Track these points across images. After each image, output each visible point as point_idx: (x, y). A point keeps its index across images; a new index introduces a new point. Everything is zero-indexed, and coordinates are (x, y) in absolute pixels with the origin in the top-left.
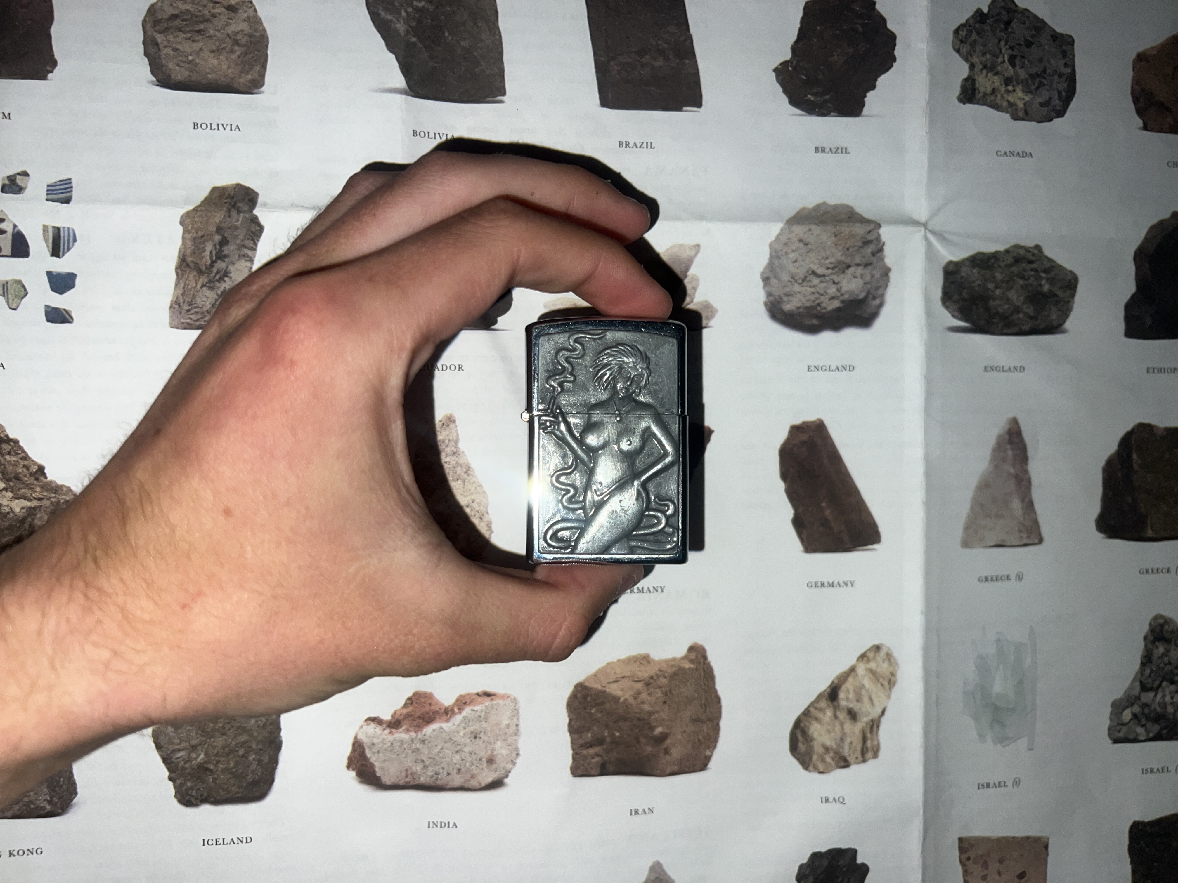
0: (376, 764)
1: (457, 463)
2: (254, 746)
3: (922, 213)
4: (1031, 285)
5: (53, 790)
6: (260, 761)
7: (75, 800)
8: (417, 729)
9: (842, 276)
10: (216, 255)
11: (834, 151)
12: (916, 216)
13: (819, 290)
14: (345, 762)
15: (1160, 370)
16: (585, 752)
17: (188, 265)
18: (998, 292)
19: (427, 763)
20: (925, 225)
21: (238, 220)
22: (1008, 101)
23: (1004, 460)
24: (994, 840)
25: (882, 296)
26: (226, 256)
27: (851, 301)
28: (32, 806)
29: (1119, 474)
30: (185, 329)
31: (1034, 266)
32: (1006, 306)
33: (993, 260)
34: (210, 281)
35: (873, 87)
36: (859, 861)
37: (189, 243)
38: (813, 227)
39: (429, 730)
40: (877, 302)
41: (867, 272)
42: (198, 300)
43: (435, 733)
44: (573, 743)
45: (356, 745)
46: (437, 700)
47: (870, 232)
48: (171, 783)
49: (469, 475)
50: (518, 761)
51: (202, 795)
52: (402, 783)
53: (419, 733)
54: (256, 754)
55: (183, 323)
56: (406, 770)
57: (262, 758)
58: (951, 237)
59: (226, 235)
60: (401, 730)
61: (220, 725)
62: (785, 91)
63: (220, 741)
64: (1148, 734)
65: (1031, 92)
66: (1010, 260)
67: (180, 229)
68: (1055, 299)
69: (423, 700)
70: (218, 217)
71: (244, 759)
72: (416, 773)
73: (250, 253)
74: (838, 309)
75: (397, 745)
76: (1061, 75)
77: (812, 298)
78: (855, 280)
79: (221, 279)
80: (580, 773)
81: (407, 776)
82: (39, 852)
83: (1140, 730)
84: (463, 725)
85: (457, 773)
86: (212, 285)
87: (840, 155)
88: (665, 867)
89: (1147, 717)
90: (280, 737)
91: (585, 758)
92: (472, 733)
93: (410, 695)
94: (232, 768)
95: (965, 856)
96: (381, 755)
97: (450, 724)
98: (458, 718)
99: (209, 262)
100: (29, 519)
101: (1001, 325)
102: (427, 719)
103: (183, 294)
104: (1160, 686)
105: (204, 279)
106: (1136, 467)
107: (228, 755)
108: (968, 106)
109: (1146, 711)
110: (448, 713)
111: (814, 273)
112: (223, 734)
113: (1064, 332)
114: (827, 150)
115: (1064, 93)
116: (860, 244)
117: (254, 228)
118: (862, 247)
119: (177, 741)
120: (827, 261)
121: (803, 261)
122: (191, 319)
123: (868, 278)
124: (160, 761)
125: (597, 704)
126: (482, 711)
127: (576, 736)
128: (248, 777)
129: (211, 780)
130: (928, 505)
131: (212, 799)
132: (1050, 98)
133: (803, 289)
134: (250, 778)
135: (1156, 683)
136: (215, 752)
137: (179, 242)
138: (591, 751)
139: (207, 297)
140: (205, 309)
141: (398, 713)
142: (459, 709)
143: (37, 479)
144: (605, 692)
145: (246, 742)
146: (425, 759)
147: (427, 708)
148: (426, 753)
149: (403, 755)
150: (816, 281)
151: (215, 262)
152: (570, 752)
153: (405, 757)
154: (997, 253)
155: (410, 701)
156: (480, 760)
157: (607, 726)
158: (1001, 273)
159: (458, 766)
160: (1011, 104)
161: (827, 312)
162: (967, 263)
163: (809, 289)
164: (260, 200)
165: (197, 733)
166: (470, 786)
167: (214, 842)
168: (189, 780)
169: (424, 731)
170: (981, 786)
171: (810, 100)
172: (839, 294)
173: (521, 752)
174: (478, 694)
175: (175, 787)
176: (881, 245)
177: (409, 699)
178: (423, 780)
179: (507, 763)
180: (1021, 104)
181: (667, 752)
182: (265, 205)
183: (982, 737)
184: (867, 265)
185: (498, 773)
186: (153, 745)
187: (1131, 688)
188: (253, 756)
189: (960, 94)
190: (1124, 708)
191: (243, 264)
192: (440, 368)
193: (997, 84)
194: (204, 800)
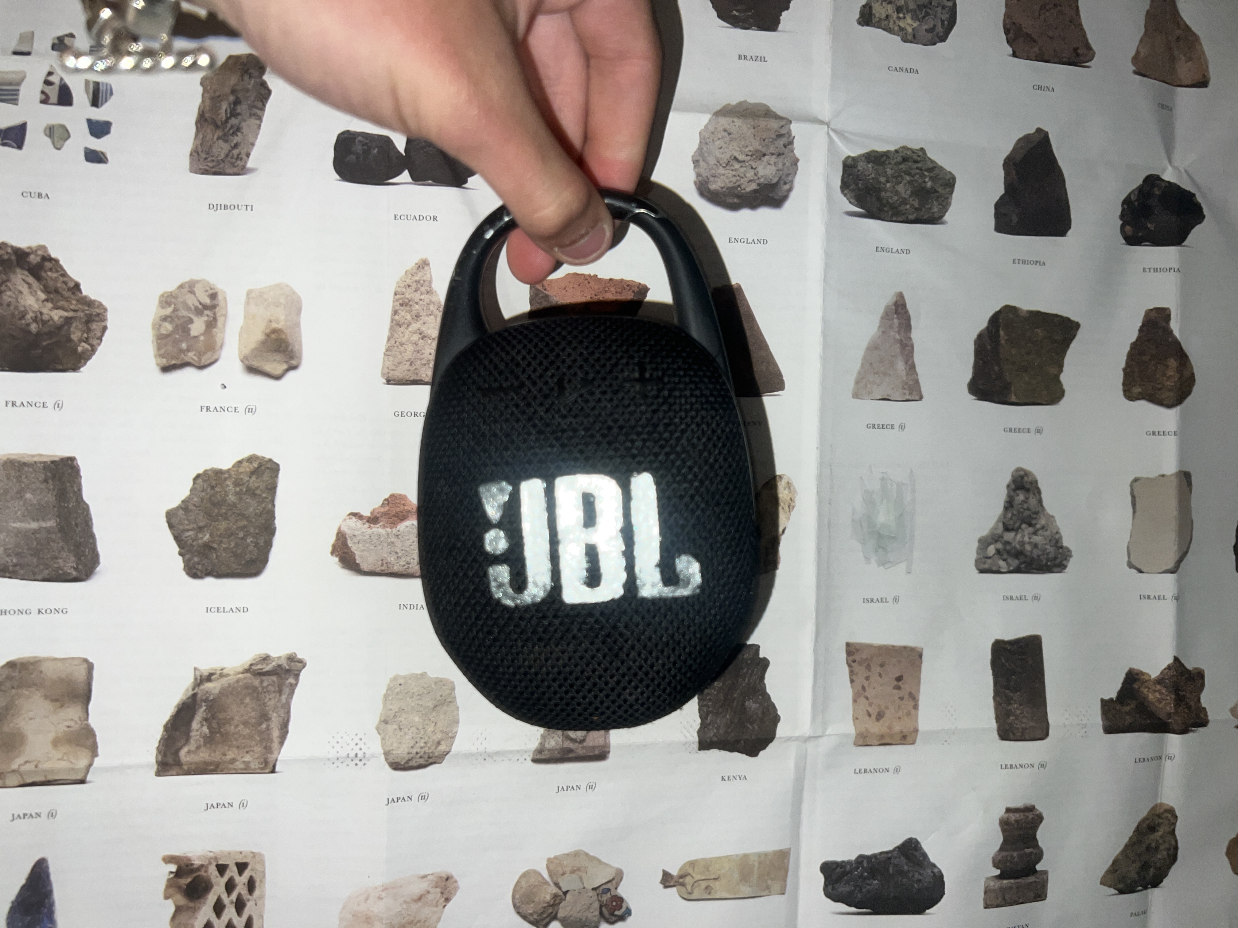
0: (356, 552)
1: (430, 300)
2: (252, 530)
3: (825, 113)
4: (916, 181)
5: (80, 559)
6: (256, 544)
7: (98, 569)
8: (393, 525)
9: (759, 162)
10: (230, 113)
11: (754, 59)
12: (821, 118)
13: (739, 173)
14: (330, 549)
15: (1024, 262)
17: (206, 120)
18: (888, 185)
19: (400, 555)
20: (828, 124)
21: (250, 84)
22: (899, 26)
23: (891, 327)
24: (876, 647)
25: (792, 182)
26: (238, 114)
27: (766, 184)
28: (60, 572)
29: (989, 347)
30: (203, 174)
31: (919, 165)
32: (895, 198)
33: (885, 158)
34: (225, 135)
35: (787, 8)
36: (762, 655)
37: (208, 102)
38: (736, 120)
39: (402, 527)
40: (787, 187)
41: (780, 160)
42: (214, 150)
43: (408, 529)
45: (340, 535)
46: (409, 502)
47: (782, 126)
48: (181, 558)
51: (206, 570)
52: (378, 570)
53: (394, 529)
54: (253, 537)
55: (200, 169)
56: (382, 560)
57: (259, 541)
58: (851, 137)
59: (238, 96)
60: (378, 525)
61: (224, 511)
62: (714, 7)
63: (223, 525)
64: (1009, 568)
65: (919, 20)
66: (899, 159)
67: (200, 89)
68: (937, 194)
69: (398, 501)
70: (233, 80)
71: (243, 541)
72: (390, 563)
73: (259, 112)
74: (755, 191)
75: (374, 538)
76: (944, 7)
77: (734, 180)
78: (769, 167)
79: (234, 134)
81: (382, 565)
82: (64, 611)
83: (1002, 563)
86: (227, 138)
87: (759, 62)
89: (1009, 552)
90: (275, 524)
93: (387, 496)
94: (233, 548)
95: (851, 659)
96: (361, 545)
99: (224, 118)
100: (66, 327)
101: (890, 213)
102: (401, 517)
103: (201, 145)
104: (1019, 528)
105: (219, 133)
106: (1002, 342)
107: (229, 536)
108: (865, 27)
109: (1008, 547)
111: (735, 158)
112: (226, 519)
113: (943, 223)
114: (748, 58)
115: (946, 23)
116: (774, 136)
117: (263, 91)
118: (776, 140)
119: (186, 522)
120: (747, 149)
121: (727, 148)
122: (207, 165)
123: (780, 166)
124: (171, 538)
128: (247, 557)
129: (215, 557)
131: (215, 574)
132: (935, 26)
133: (726, 172)
134: (248, 557)
135: (1017, 525)
136: (219, 533)
137: (199, 100)
139: (222, 148)
140: (220, 158)
141: (377, 511)
143: (73, 293)
145: (245, 526)
146: (398, 551)
147: (402, 507)
148: (400, 545)
149: (380, 547)
150: (737, 166)
151: (230, 118)
153: (381, 549)
154: (888, 151)
155: (387, 502)
158: (892, 169)
160: (901, 29)
161: (747, 193)
162: (863, 158)
163: (731, 172)
165: (203, 517)
167: (216, 610)
168: (196, 556)
169: (398, 527)
170: (865, 600)
171: (735, 15)
172: (756, 178)
175: (184, 561)
176: (791, 138)
177: (386, 500)
178: (396, 569)
180: (910, 30)
183: (867, 559)
184: (779, 155)
186: (166, 525)
187: (995, 528)
188: (251, 539)
189: (859, 18)
190: (989, 544)
191: (253, 121)
192: (418, 218)
193: (890, 11)
194: (209, 574)
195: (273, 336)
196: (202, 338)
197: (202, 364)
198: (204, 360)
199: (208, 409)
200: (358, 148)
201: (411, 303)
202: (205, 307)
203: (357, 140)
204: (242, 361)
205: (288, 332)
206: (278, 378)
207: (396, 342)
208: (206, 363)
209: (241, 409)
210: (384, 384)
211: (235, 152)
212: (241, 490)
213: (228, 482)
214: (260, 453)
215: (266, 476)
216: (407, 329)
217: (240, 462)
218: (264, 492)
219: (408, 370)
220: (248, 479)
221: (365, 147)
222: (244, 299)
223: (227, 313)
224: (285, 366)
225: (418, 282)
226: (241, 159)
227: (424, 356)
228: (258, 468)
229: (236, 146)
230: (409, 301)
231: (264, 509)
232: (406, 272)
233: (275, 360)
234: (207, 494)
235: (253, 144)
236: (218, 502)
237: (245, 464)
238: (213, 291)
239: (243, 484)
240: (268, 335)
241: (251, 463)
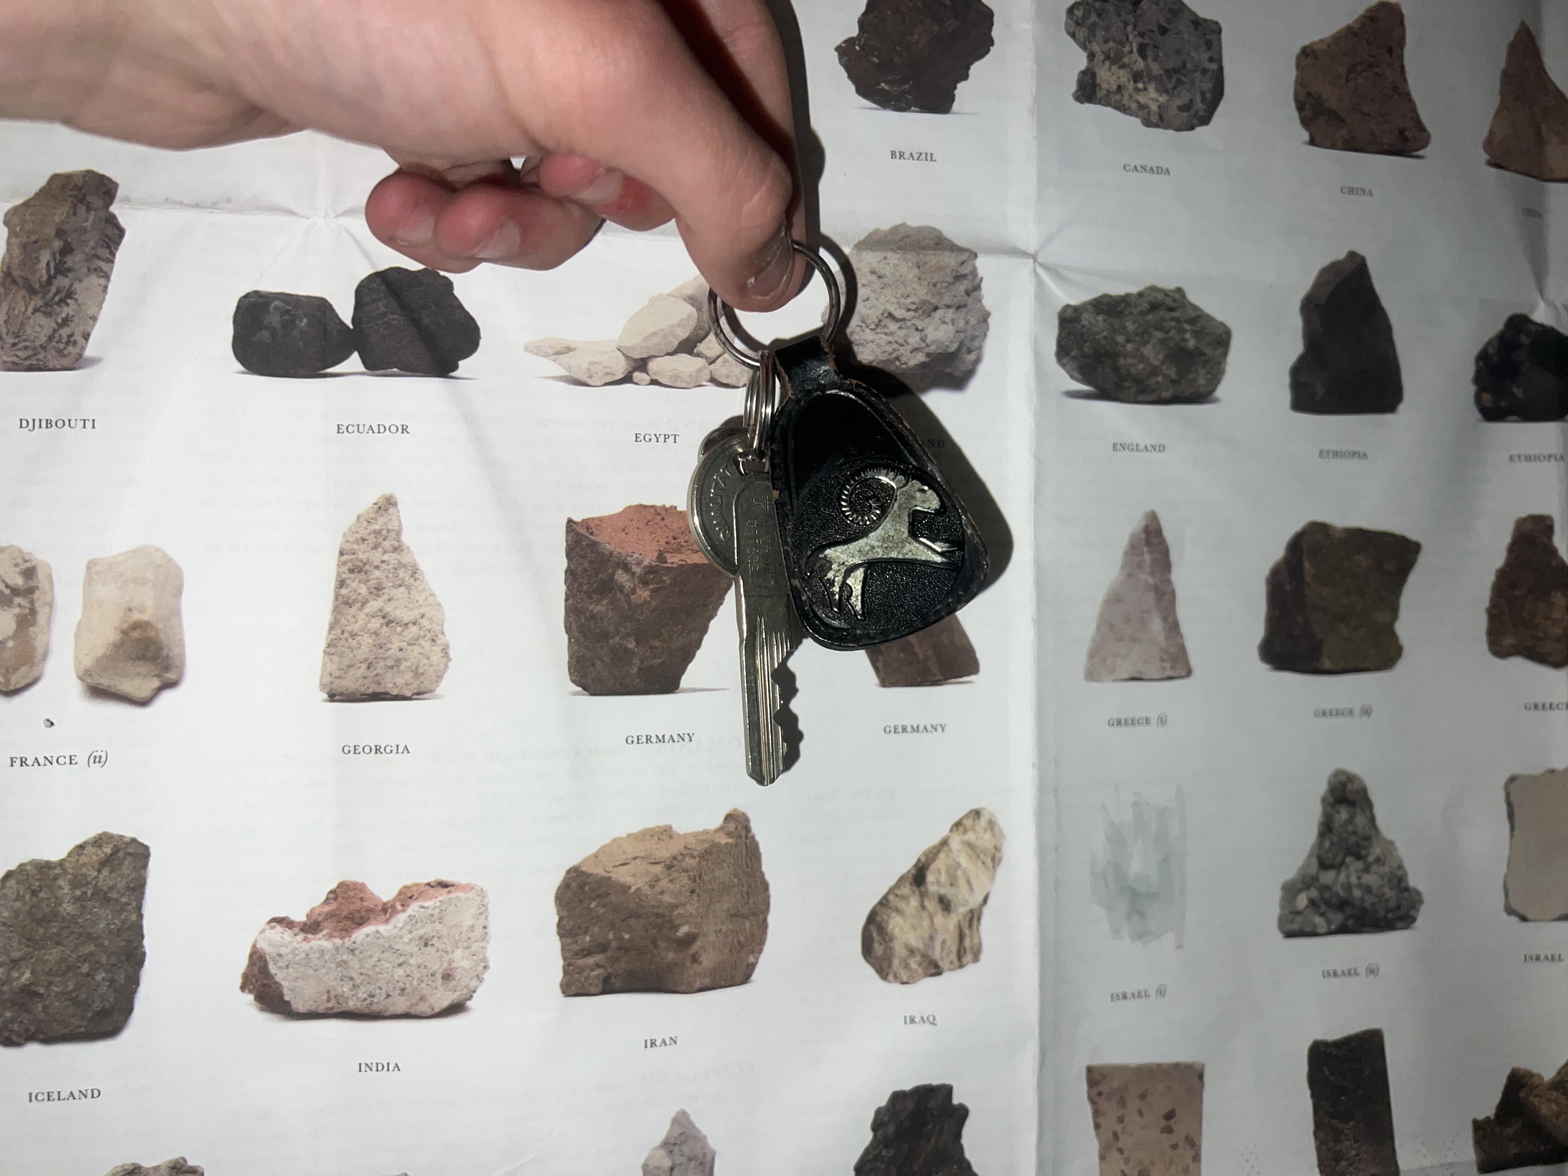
0: (283, 983)
1: (400, 562)
2: (104, 959)
3: (1030, 240)
4: (1171, 338)
6: (112, 981)
8: (344, 933)
9: (927, 320)
10: (55, 268)
11: (916, 157)
12: (1023, 246)
13: (896, 338)
14: (239, 981)
15: (1336, 454)
16: (581, 962)
17: (14, 281)
18: (1129, 347)
19: (358, 981)
20: (1034, 257)
21: (88, 219)
22: (1138, 102)
23: (1140, 566)
24: (1133, 1068)
25: (980, 348)
26: (69, 270)
27: (940, 354)
29: (1288, 588)
30: (9, 370)
31: (1175, 314)
32: (1141, 366)
33: (1123, 306)
34: (47, 305)
35: (965, 77)
36: (956, 1101)
37: (16, 252)
38: (890, 255)
39: (360, 934)
40: (972, 357)
41: (961, 316)
42: (29, 331)
43: (369, 939)
44: (564, 949)
45: (255, 957)
46: (372, 894)
47: (963, 263)
49: (415, 580)
50: (486, 976)
51: (27, 1030)
52: (321, 1009)
53: (347, 940)
54: (106, 971)
55: (5, 362)
56: (328, 992)
57: (116, 977)
58: (1069, 275)
59: (69, 239)
60: (320, 935)
61: (54, 930)
62: (850, 77)
63: (53, 954)
64: (1329, 926)
65: (1167, 92)
66: (1145, 306)
68: (1202, 358)
69: (351, 894)
70: (59, 214)
71: (89, 979)
72: (342, 996)
74: (923, 365)
75: (314, 956)
76: (1205, 72)
77: (889, 349)
78: (944, 326)
79: (63, 302)
80: (574, 991)
81: (329, 1000)
83: (1319, 921)
84: (409, 927)
85: (400, 995)
86: (49, 309)
87: (924, 162)
88: (693, 1118)
89: (1328, 903)
90: (143, 947)
91: (582, 970)
92: (421, 938)
93: (333, 886)
94: (71, 992)
95: (1095, 1090)
96: (291, 970)
97: (389, 927)
98: (402, 917)
99: (45, 277)
101: (1134, 390)
102: (358, 919)
103: (7, 322)
104: (1342, 863)
105: (37, 302)
106: (1308, 578)
107: (65, 973)
108: (1088, 106)
109: (1327, 895)
110: (387, 910)
111: (890, 315)
112: (58, 943)
113: (1215, 401)
114: (907, 155)
115: (1208, 95)
116: (950, 279)
117: (110, 231)
118: (953, 284)
120: (908, 301)
121: (877, 299)
122: (17, 356)
123: (961, 324)
125: (598, 896)
126: (435, 907)
127: (569, 940)
128: (95, 1005)
129: (40, 1009)
130: (1040, 622)
131: (42, 1036)
132: (1191, 101)
133: (877, 337)
134: (97, 1005)
135: (1339, 859)
136: (47, 969)
138: (590, 960)
139: (41, 327)
140: (38, 343)
141: (317, 912)
142: (403, 905)
144: (610, 878)
145: (92, 954)
146: (354, 975)
147: (358, 904)
148: (357, 966)
149: (324, 971)
150: (893, 326)
151: (55, 277)
152: (560, 963)
153: (327, 974)
154: (1128, 295)
155: (334, 895)
156: (433, 975)
157: (612, 926)
158: (1134, 323)
159: (401, 985)
160: (1141, 107)
161: (908, 369)
162: (1089, 307)
163: (884, 337)
164: (120, 194)
165: (19, 943)
166: (418, 1012)
167: (45, 1097)
168: (8, 1009)
169: (354, 936)
170: (1115, 997)
171: (883, 89)
172: (923, 345)
173: (491, 964)
174: (429, 884)
176: (978, 280)
177: (333, 891)
178: (352, 1005)
179: (471, 979)
180: (1154, 107)
181: (695, 959)
182: (127, 200)
183: (1116, 932)
184: (959, 308)
185: (458, 993)
187: (1306, 865)
188: (103, 975)
189: (1077, 91)
190: (1300, 891)
191: (94, 280)
192: (376, 429)
193: (1124, 80)
194: (30, 1037)
195: (135, 634)
196: (11, 644)
197: (12, 688)
198: (17, 680)
199: (23, 762)
200: (274, 319)
201: (367, 567)
202: (16, 592)
203: (272, 306)
204: (81, 679)
205: (161, 626)
206: (144, 703)
207: (343, 632)
208: (18, 686)
209: (81, 759)
210: (326, 701)
211: (64, 332)
212: (84, 893)
213: (61, 882)
214: (116, 829)
215: (127, 868)
216: (361, 609)
217: (81, 847)
218: (122, 895)
219: (365, 678)
220: (96, 873)
221: (286, 317)
222: (81, 575)
223: (53, 600)
224: (156, 683)
225: (378, 533)
226: (75, 343)
227: (390, 652)
228: (112, 855)
229: (66, 321)
230: (365, 564)
231: (124, 922)
232: (358, 517)
233: (139, 674)
234: (25, 904)
235: (94, 319)
236: (44, 916)
237: (90, 849)
238: (28, 565)
239: (88, 883)
240: (125, 633)
241: (100, 846)
